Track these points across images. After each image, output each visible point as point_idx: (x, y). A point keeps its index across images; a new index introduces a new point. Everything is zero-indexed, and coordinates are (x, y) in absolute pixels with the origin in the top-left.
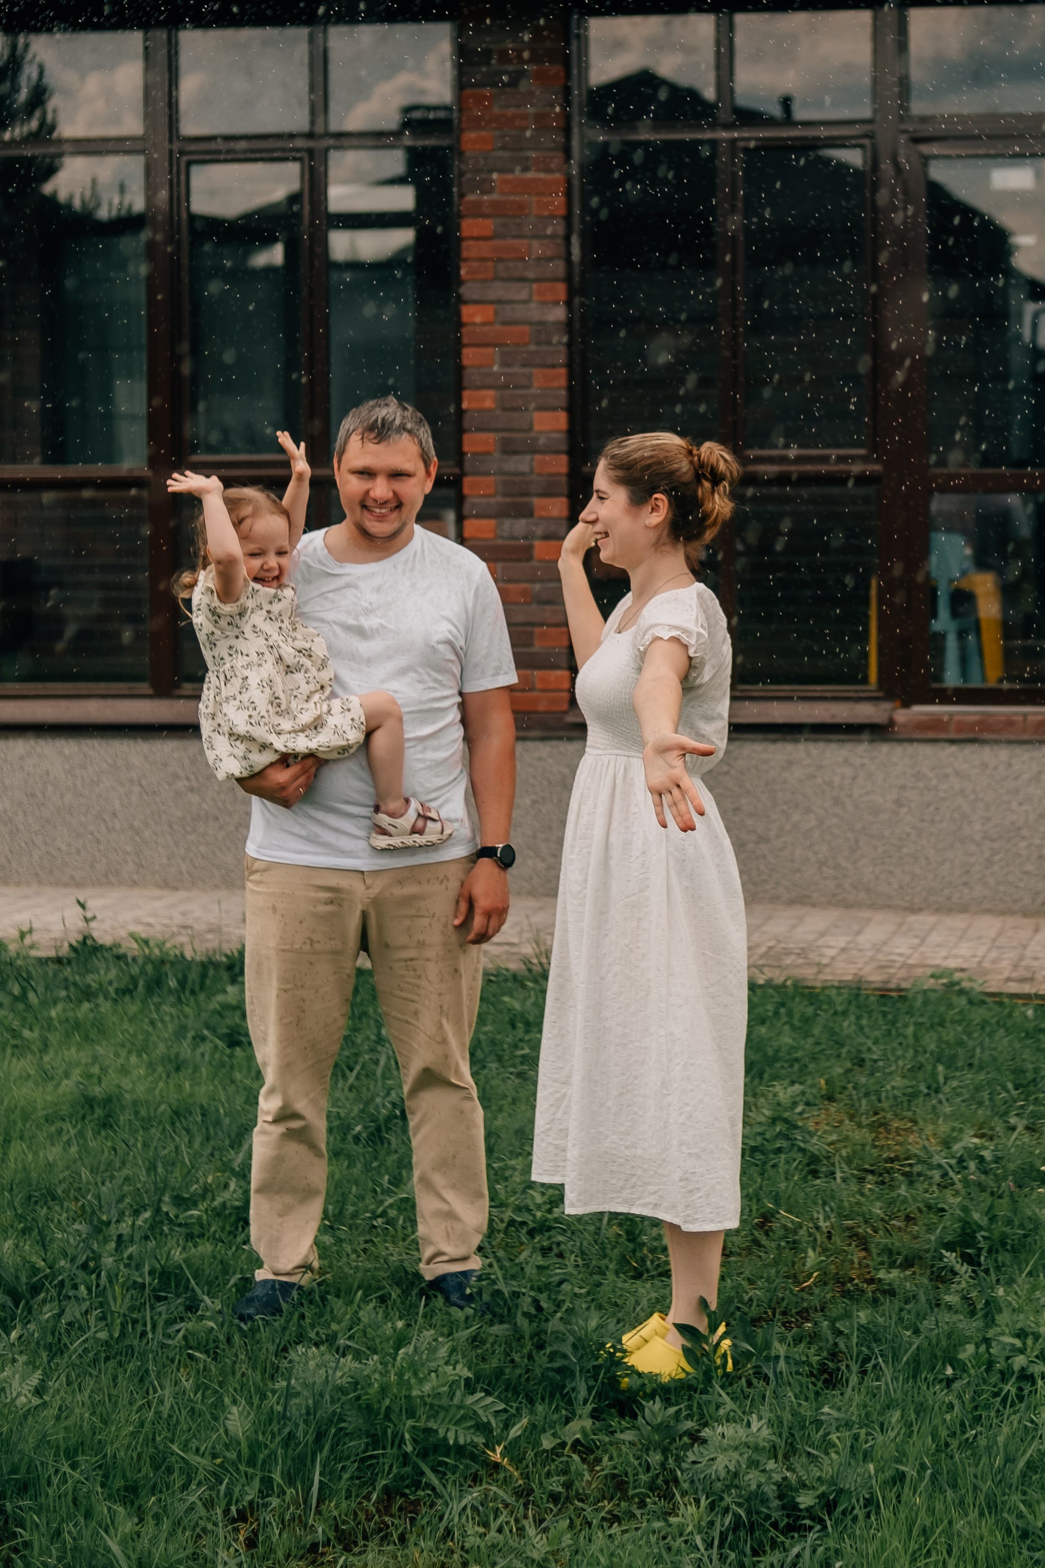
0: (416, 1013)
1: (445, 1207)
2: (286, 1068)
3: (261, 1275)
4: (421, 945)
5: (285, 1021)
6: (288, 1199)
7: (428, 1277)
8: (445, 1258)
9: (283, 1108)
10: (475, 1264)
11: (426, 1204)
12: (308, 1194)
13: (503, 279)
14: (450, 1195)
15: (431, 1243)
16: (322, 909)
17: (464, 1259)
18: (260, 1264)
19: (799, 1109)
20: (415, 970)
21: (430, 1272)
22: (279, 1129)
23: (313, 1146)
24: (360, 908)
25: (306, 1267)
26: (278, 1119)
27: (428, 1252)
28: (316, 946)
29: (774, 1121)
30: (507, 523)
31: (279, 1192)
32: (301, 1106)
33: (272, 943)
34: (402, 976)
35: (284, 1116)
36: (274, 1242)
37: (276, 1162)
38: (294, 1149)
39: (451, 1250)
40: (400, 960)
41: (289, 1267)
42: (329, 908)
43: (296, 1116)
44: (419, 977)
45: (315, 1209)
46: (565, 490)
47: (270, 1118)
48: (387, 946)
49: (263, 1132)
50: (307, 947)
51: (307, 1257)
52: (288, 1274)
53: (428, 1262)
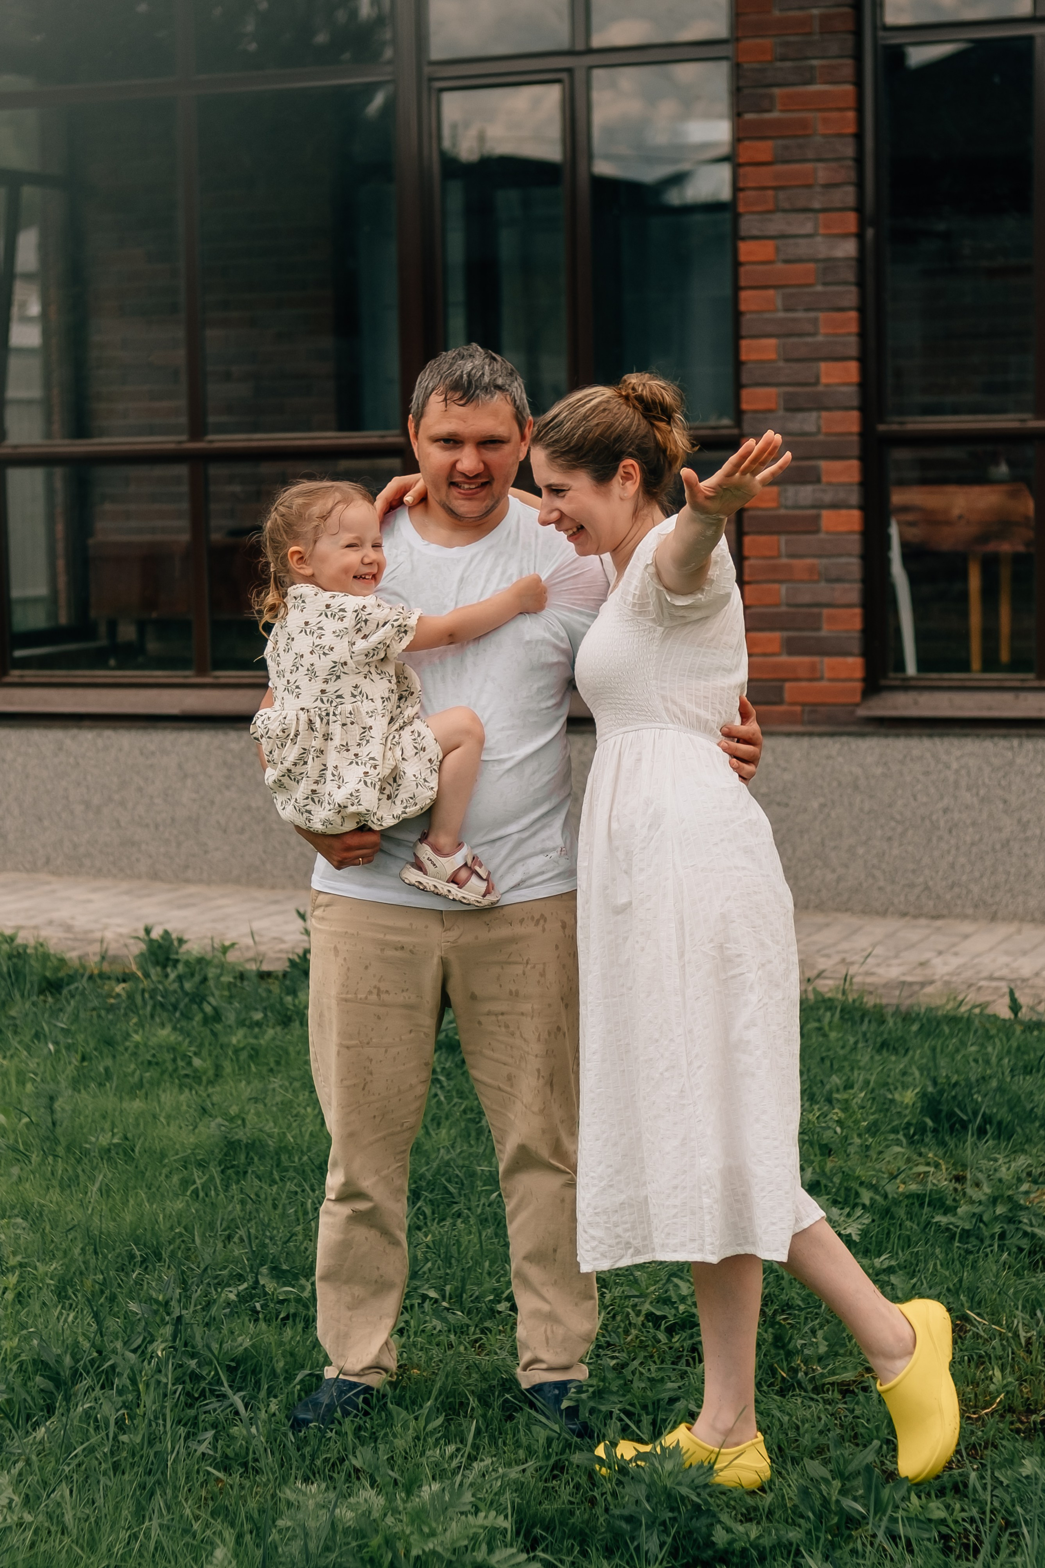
0: (510, 1078)
1: (546, 1308)
2: (350, 1136)
3: (330, 1373)
4: (515, 995)
5: (346, 1083)
6: (358, 1291)
7: (525, 1386)
8: (544, 1366)
9: (346, 1184)
10: (581, 1373)
11: (525, 1302)
12: (381, 1287)
13: (785, 211)
14: (549, 1292)
15: (528, 1348)
16: (390, 953)
17: (566, 1368)
18: (327, 1362)
19: (1025, 1187)
20: (507, 1026)
21: (527, 1379)
22: (344, 1210)
23: (385, 1232)
24: (438, 953)
25: (376, 1367)
26: (343, 1197)
27: (525, 1357)
28: (384, 996)
29: (994, 1200)
30: (791, 490)
31: (348, 1281)
32: (367, 1184)
33: (333, 992)
34: (492, 1033)
35: (348, 1194)
36: (342, 1338)
37: (344, 1247)
38: (361, 1233)
39: (549, 1357)
40: (489, 1013)
41: (358, 1367)
42: (398, 954)
43: (359, 1195)
44: (513, 1034)
45: (391, 1302)
46: (855, 451)
47: (333, 1197)
48: (473, 997)
49: (328, 1213)
50: (374, 997)
51: (378, 1357)
52: (357, 1375)
53: (525, 1369)
